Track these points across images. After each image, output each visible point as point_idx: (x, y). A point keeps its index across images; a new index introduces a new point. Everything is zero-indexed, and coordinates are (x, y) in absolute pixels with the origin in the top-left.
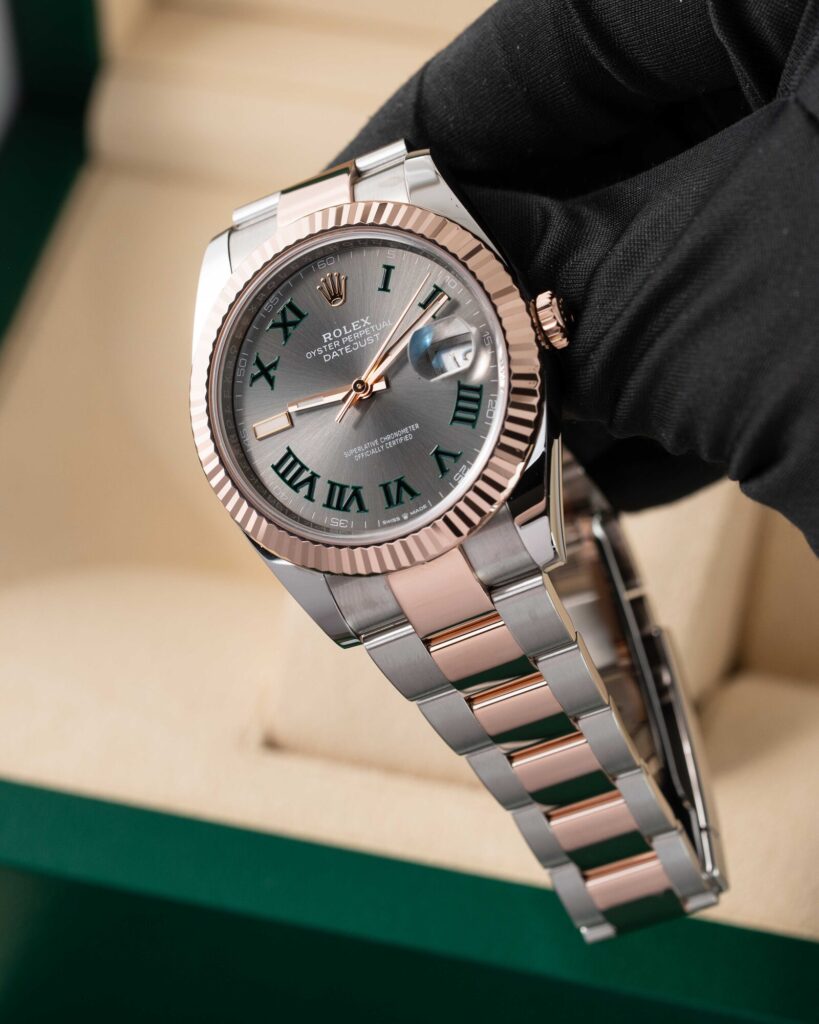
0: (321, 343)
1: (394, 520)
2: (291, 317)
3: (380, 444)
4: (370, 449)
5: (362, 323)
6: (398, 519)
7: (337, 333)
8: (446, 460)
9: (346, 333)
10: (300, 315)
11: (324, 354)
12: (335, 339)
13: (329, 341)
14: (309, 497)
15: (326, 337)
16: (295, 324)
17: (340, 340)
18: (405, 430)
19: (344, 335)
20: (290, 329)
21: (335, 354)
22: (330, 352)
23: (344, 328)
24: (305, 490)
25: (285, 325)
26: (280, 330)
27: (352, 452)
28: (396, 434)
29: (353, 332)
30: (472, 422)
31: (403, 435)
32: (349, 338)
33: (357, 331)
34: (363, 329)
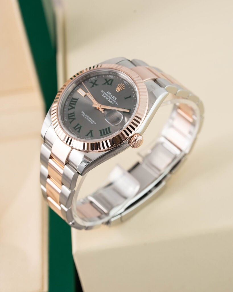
0: (106, 92)
1: (71, 131)
2: (110, 82)
3: (88, 118)
4: (86, 116)
5: (115, 98)
6: (72, 131)
7: (110, 94)
8: (90, 134)
9: (111, 96)
10: (111, 84)
11: (104, 94)
12: (108, 95)
13: (107, 94)
14: (69, 109)
15: (108, 92)
16: (108, 84)
17: (109, 96)
18: (93, 121)
19: (110, 96)
20: (107, 84)
21: (105, 97)
22: (105, 95)
23: (112, 95)
24: (70, 107)
25: (107, 82)
26: (105, 82)
27: (84, 113)
28: (92, 120)
29: (112, 98)
30: (101, 135)
31: (92, 122)
32: (110, 97)
33: (113, 98)
34: (114, 99)
